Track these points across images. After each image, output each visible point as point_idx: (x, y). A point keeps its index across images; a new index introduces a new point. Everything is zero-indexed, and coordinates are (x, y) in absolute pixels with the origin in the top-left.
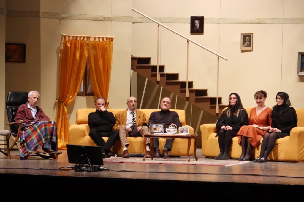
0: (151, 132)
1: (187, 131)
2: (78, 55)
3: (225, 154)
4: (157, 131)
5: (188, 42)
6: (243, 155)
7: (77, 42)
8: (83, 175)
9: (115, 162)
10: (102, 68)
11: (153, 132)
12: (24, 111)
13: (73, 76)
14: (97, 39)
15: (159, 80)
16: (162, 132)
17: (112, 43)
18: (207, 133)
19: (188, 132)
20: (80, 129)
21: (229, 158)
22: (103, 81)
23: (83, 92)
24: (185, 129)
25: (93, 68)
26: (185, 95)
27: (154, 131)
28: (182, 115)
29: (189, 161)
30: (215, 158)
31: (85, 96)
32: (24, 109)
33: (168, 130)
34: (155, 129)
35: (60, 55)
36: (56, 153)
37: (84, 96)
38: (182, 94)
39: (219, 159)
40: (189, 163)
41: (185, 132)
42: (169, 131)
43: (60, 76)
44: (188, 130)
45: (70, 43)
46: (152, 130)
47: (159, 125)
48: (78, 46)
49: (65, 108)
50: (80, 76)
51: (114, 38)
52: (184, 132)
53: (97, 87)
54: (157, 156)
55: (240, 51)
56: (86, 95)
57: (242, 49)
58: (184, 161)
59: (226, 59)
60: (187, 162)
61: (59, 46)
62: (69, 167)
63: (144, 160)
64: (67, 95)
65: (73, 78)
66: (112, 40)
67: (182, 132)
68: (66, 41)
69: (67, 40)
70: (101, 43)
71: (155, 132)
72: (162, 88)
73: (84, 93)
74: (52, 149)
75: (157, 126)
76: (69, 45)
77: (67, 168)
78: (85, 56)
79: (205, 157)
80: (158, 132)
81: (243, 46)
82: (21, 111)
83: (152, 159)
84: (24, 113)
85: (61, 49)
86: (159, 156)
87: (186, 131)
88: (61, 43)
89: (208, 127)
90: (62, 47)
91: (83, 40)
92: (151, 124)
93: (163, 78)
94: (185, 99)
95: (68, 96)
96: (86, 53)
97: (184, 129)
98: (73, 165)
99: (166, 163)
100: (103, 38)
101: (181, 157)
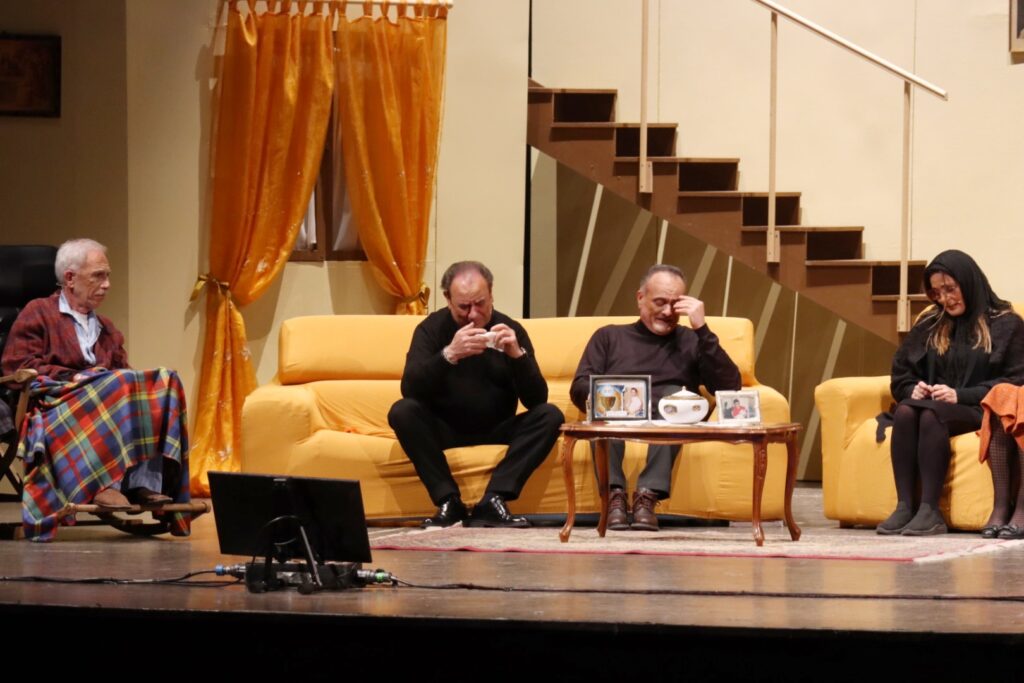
0: (593, 415)
1: (752, 409)
2: (291, 84)
3: (924, 509)
4: (619, 409)
5: (774, 18)
6: (1001, 511)
7: (287, 24)
8: (282, 605)
9: (435, 547)
10: (397, 141)
11: (602, 416)
12: (40, 326)
13: (270, 174)
14: (377, 13)
15: (651, 190)
16: (641, 414)
17: (440, 29)
18: (846, 416)
19: (758, 412)
20: (289, 404)
21: (944, 527)
22: (405, 195)
23: (315, 246)
24: (744, 403)
25: (360, 138)
26: (764, 254)
27: (608, 409)
28: (738, 339)
29: (760, 543)
30: (879, 529)
31: (325, 262)
32: (43, 317)
33: (666, 407)
34: (611, 401)
35: (212, 83)
36: (182, 511)
37: (322, 261)
38: (750, 249)
39: (899, 533)
40: (760, 550)
41: (742, 412)
42: (674, 409)
43: (213, 175)
44: (756, 406)
45: (254, 31)
46: (600, 405)
47: (628, 385)
48: (294, 41)
49: (239, 317)
50: (301, 176)
51: (450, 6)
52: (737, 413)
53: (379, 221)
54: (617, 520)
55: (1006, 56)
56: (328, 259)
57: (1014, 49)
58: (738, 540)
59: (942, 92)
60: (752, 548)
61: (208, 44)
62: (223, 573)
63: (564, 538)
64: (245, 260)
65: (271, 183)
66: (443, 17)
67: (728, 414)
68: (239, 22)
69: (243, 19)
70: (393, 31)
71: (610, 414)
72: (665, 224)
73: (322, 248)
74: (163, 493)
75: (621, 388)
76: (251, 40)
77: (214, 578)
78: (324, 85)
79: (838, 522)
80: (622, 414)
81: (1018, 35)
82: (30, 329)
83: (603, 534)
84: (42, 337)
85: (218, 58)
86: (622, 523)
87: (747, 407)
88: (216, 30)
89: (848, 393)
90: (221, 50)
91: (314, 14)
92: (595, 380)
93: (663, 179)
94: (764, 270)
95: (248, 261)
96: (327, 74)
97: (736, 401)
98: (240, 563)
99: (658, 551)
100: (402, 8)
101: (731, 524)
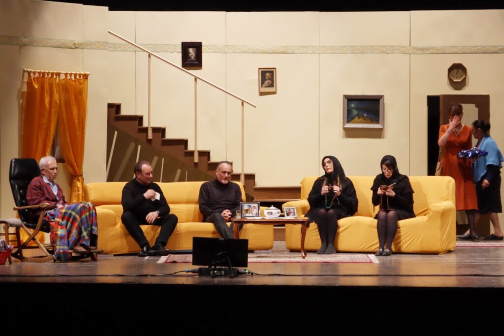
0: (242, 215)
1: (294, 213)
2: (47, 100)
4: (250, 213)
5: (196, 80)
7: (44, 81)
10: (76, 121)
11: (245, 216)
12: (40, 186)
14: (69, 77)
16: (257, 215)
17: (86, 82)
19: (296, 214)
24: (292, 210)
25: (65, 121)
26: (193, 160)
27: (246, 213)
29: (304, 258)
32: (40, 183)
33: (268, 213)
34: (247, 211)
35: (21, 101)
38: (188, 158)
39: (324, 254)
41: (292, 214)
42: (271, 213)
43: (22, 133)
44: (295, 212)
45: (36, 82)
46: (244, 212)
47: (252, 205)
48: (46, 86)
50: (50, 133)
52: (290, 214)
53: (71, 149)
55: (258, 93)
57: (261, 91)
58: (294, 257)
59: (254, 105)
60: (301, 260)
61: (20, 87)
62: (188, 272)
66: (87, 78)
67: (288, 215)
68: (31, 80)
69: (32, 78)
70: (73, 83)
71: (247, 215)
76: (36, 86)
77: (185, 273)
78: (56, 102)
80: (251, 215)
81: (262, 86)
82: (37, 187)
84: (41, 190)
85: (23, 92)
88: (22, 82)
90: (25, 89)
91: (51, 77)
92: (241, 203)
96: (56, 97)
97: (290, 210)
100: (75, 75)
